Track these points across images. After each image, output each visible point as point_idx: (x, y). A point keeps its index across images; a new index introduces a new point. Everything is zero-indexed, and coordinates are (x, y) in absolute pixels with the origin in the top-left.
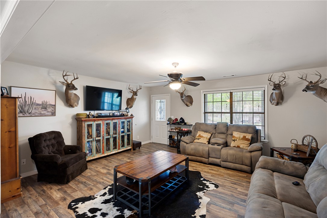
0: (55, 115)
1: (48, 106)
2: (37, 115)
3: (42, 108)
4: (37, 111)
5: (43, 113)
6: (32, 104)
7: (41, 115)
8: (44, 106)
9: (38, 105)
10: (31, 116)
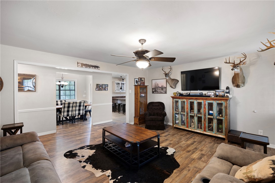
0: (166, 93)
1: (164, 88)
2: (160, 93)
3: (161, 89)
4: (160, 91)
5: (162, 92)
6: (158, 87)
7: (161, 93)
8: (162, 88)
9: (160, 87)
10: (158, 93)
